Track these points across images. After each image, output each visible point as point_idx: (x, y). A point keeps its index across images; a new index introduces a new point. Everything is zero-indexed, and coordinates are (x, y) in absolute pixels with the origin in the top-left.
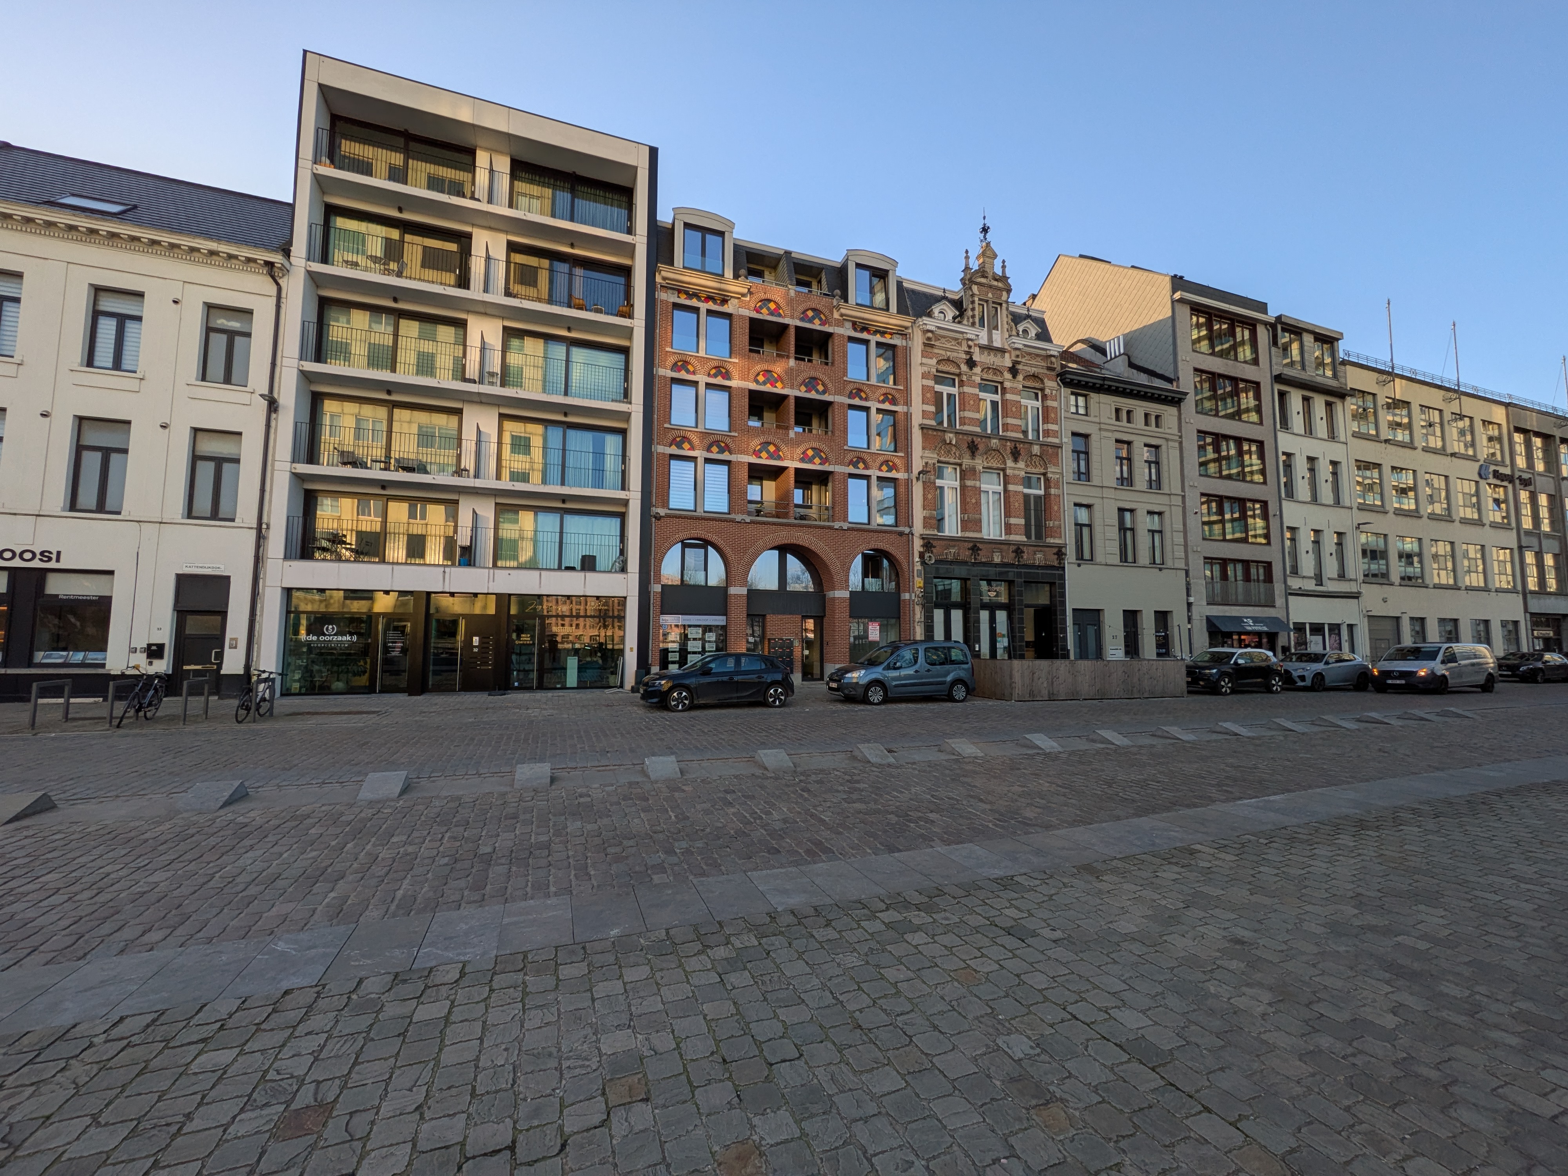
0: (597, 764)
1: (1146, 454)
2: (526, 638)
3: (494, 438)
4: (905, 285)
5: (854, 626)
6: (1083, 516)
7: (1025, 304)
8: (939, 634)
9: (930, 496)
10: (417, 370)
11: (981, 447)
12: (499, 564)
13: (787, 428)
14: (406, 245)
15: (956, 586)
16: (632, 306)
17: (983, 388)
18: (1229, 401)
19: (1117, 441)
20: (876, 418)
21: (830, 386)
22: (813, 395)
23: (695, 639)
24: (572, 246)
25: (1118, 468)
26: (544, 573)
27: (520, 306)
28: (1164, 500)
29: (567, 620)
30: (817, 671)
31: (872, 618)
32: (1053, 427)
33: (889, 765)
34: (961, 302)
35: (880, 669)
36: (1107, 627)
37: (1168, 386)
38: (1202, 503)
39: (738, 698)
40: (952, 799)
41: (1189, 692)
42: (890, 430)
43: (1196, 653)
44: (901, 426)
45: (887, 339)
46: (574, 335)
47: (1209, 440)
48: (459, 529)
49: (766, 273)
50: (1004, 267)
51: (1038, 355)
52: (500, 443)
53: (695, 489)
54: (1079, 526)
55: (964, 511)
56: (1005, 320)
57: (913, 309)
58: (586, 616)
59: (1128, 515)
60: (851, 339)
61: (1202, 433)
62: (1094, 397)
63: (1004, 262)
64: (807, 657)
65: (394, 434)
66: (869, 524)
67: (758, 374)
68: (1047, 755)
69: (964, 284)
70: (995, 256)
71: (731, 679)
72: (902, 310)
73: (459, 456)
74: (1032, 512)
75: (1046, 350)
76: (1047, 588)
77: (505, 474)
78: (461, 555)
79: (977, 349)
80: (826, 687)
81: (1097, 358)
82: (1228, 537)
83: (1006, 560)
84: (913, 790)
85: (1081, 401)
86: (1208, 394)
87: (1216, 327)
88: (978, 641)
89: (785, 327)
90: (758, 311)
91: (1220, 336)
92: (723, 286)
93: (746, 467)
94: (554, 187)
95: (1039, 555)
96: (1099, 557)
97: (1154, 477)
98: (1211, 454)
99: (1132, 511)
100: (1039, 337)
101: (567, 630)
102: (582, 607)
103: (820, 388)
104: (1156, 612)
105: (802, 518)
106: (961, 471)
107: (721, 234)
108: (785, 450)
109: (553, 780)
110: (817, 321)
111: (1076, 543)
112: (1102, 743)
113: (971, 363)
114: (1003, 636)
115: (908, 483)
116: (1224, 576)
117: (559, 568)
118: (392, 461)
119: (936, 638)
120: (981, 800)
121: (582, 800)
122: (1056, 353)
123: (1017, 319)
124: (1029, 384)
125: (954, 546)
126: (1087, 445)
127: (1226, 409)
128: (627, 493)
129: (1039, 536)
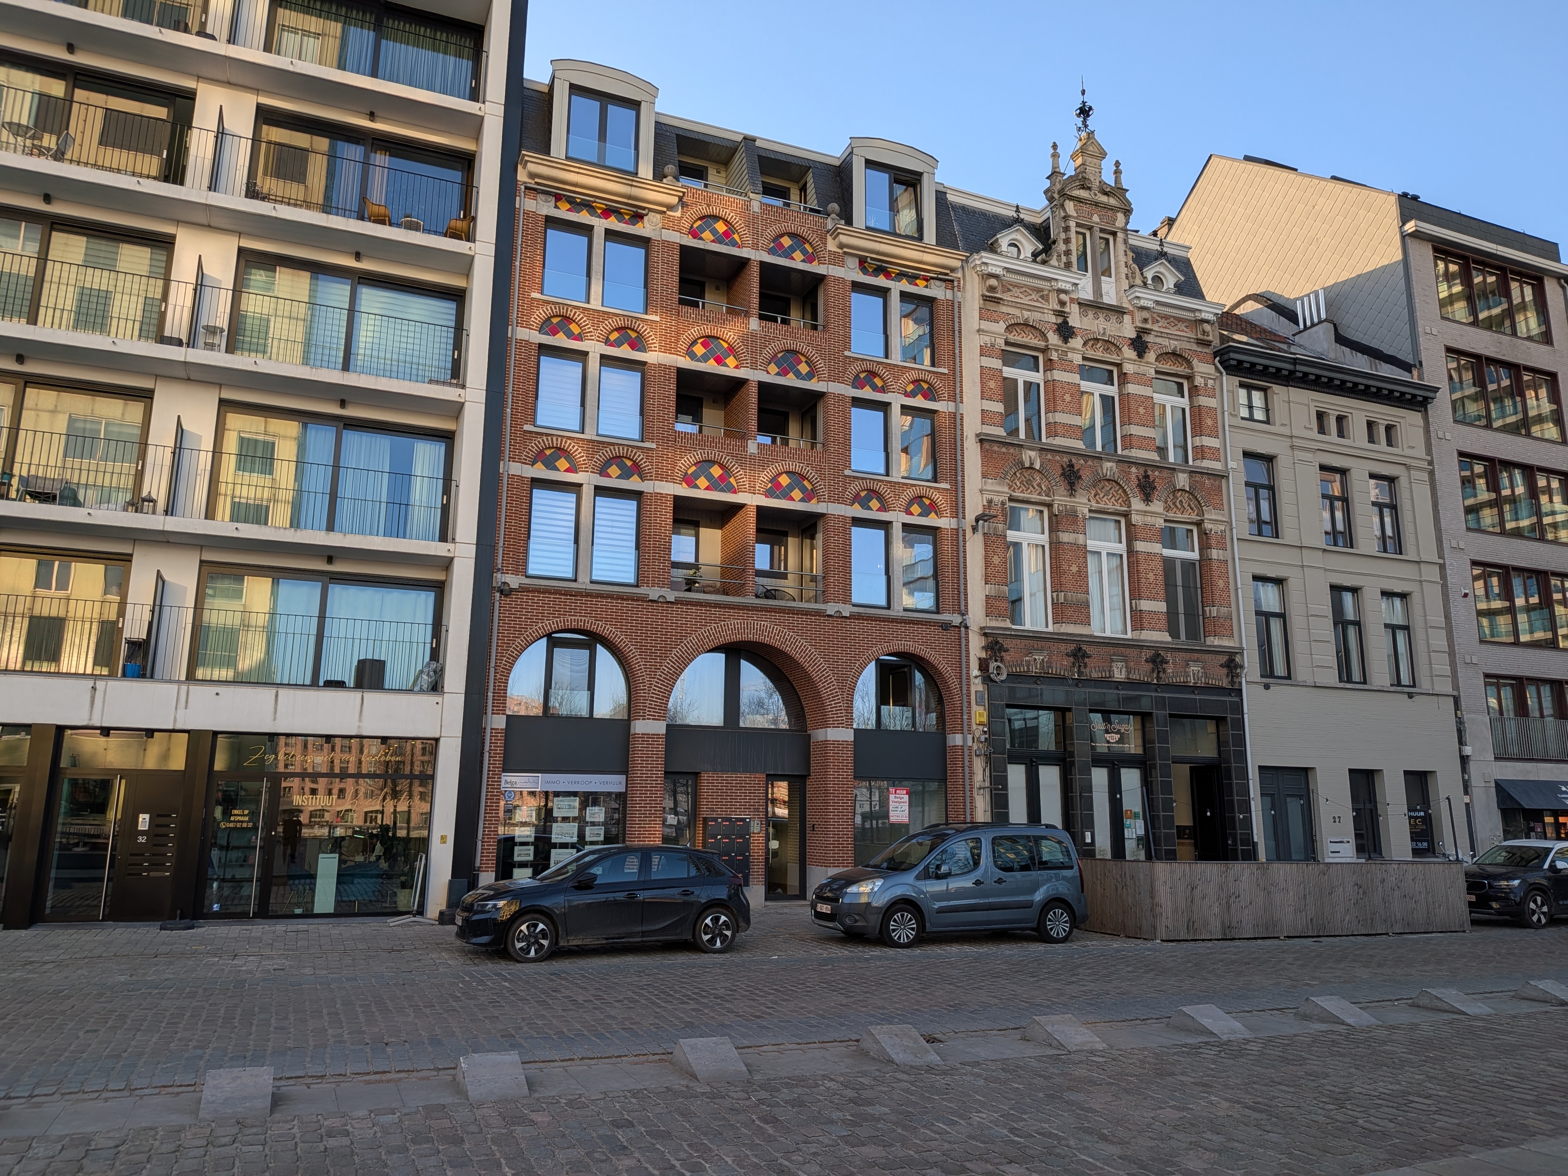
0: (363, 1067)
1: (1374, 491)
2: (240, 816)
3: (208, 443)
4: (950, 197)
5: (862, 793)
6: (1270, 598)
7: (1155, 234)
8: (1018, 812)
9: (996, 560)
10: (77, 321)
11: (1086, 475)
12: (200, 673)
13: (744, 437)
14: (75, 106)
15: (1046, 721)
16: (474, 219)
17: (1087, 373)
18: (1508, 402)
19: (1323, 468)
20: (900, 422)
21: (820, 364)
22: (790, 381)
23: (565, 819)
24: (372, 116)
25: (1326, 515)
26: (283, 692)
27: (273, 214)
28: (1409, 571)
29: (322, 782)
30: (793, 880)
31: (896, 780)
32: (1208, 442)
33: (930, 1069)
34: (1048, 228)
35: (909, 878)
36: (1322, 801)
37: (1404, 376)
38: (1475, 578)
39: (643, 934)
40: (1050, 1135)
41: (1474, 922)
42: (926, 443)
43: (1482, 848)
44: (944, 436)
45: (920, 289)
46: (366, 265)
47: (1479, 469)
48: (129, 608)
49: (712, 173)
50: (1117, 172)
51: (1180, 320)
52: (217, 452)
53: (576, 541)
54: (1264, 616)
55: (1057, 587)
56: (1122, 259)
57: (965, 239)
58: (358, 776)
59: (1348, 598)
60: (857, 287)
61: (1466, 457)
62: (1279, 392)
63: (1117, 164)
64: (775, 853)
65: (22, 434)
66: (888, 607)
67: (694, 343)
68: (1224, 1045)
69: (1051, 199)
70: (1103, 155)
71: (632, 897)
72: (945, 239)
73: (139, 476)
74: (1180, 590)
75: (1194, 311)
76: (1211, 727)
77: (224, 508)
78: (129, 658)
79: (1075, 308)
80: (808, 912)
81: (1282, 327)
82: (1524, 638)
83: (1135, 676)
84: (976, 1118)
85: (1257, 397)
86: (1472, 390)
87: (1477, 280)
88: (1090, 825)
89: (743, 263)
90: (695, 234)
91: (1484, 295)
92: (635, 192)
93: (670, 504)
94: (346, 21)
95: (1194, 668)
96: (1301, 672)
97: (1389, 532)
98: (1484, 495)
99: (1354, 590)
100: (1180, 289)
101: (321, 801)
102: (353, 759)
103: (804, 368)
104: (1406, 773)
105: (769, 594)
106: (1052, 516)
107: (634, 105)
108: (741, 474)
109: (277, 1101)
110: (798, 255)
111: (1260, 646)
112: (1322, 1020)
113: (1065, 331)
114: (1136, 816)
115: (958, 534)
116: (1522, 709)
117: (314, 684)
118: (15, 482)
119: (1013, 819)
120: (1104, 1138)
121: (332, 1142)
122: (1211, 317)
123: (1142, 258)
124: (1166, 367)
125: (1041, 650)
126: (1271, 473)
127: (1504, 417)
128: (449, 546)
129: (1193, 634)
